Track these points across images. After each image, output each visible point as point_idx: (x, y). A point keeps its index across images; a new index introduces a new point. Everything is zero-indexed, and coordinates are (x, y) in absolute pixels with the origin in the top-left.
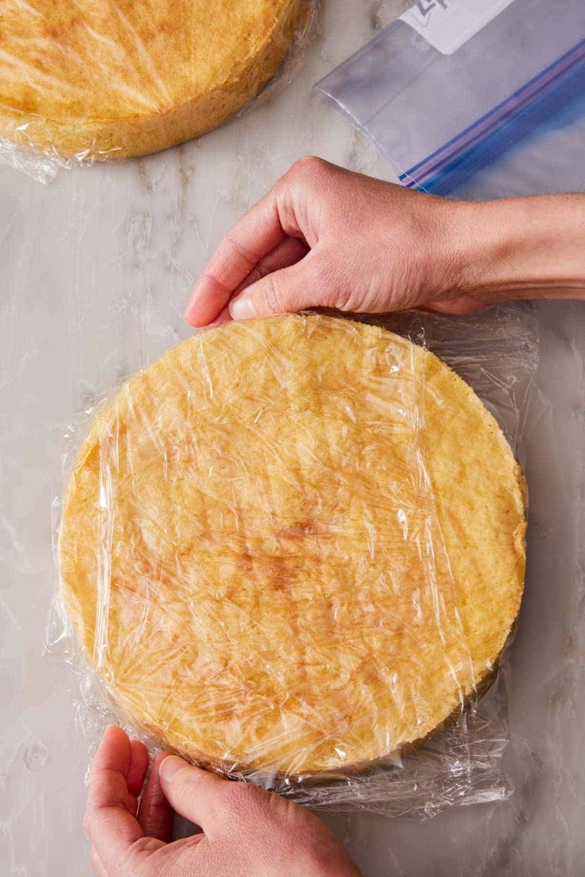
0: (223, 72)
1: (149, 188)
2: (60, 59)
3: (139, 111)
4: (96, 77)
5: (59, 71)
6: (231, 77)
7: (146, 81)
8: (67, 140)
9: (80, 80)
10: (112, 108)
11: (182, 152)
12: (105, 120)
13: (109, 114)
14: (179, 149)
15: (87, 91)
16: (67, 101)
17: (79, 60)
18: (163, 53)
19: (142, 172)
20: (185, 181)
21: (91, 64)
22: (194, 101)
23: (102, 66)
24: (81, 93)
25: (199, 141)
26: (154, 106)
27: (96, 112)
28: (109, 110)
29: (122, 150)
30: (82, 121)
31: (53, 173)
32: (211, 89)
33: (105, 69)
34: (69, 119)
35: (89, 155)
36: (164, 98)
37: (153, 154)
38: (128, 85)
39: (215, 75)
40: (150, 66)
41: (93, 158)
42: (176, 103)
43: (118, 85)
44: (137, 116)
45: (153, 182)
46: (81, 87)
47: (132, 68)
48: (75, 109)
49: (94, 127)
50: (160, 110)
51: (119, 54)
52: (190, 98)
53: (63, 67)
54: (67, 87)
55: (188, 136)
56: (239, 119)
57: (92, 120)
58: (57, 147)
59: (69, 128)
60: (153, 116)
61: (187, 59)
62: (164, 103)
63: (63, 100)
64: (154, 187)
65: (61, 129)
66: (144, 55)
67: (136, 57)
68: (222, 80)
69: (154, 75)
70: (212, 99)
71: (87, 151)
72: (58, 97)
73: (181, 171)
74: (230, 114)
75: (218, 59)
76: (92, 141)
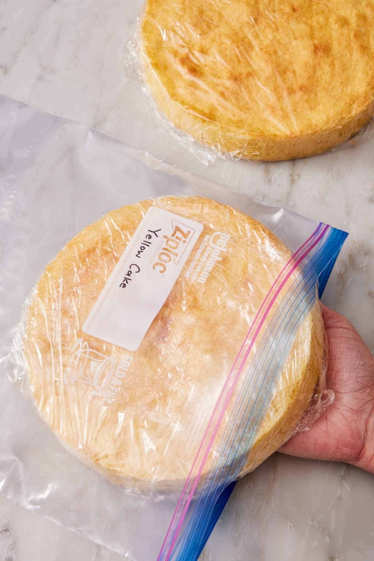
0: (333, 121)
1: (270, 181)
2: (236, 94)
3: (278, 133)
4: (255, 108)
5: (234, 100)
6: (337, 125)
7: (285, 117)
8: (228, 142)
9: (246, 109)
10: (261, 128)
11: (294, 164)
12: (256, 134)
13: (258, 131)
14: (292, 162)
15: (248, 115)
16: (236, 119)
17: (247, 98)
18: (298, 103)
19: (267, 172)
20: (293, 181)
21: (253, 100)
22: (312, 134)
23: (260, 103)
24: (244, 116)
25: (306, 160)
26: (288, 133)
27: (251, 128)
28: (259, 129)
29: (259, 155)
30: (242, 131)
31: (213, 160)
32: (323, 129)
33: (262, 105)
34: (234, 129)
35: (239, 153)
36: (294, 128)
37: (277, 161)
38: (274, 117)
39: (328, 122)
40: (289, 108)
41: (240, 156)
42: (301, 133)
43: (267, 115)
44: (276, 135)
45: (273, 178)
46: (245, 112)
47: (278, 108)
48: (240, 124)
49: (248, 137)
50: (290, 135)
51: (272, 98)
52: (310, 132)
53: (237, 99)
54: (237, 111)
55: (300, 156)
56: (332, 152)
57: (248, 132)
58: (221, 144)
59: (232, 134)
60: (285, 138)
61: (312, 109)
62: (294, 131)
63: (233, 118)
64: (273, 181)
65: (228, 134)
66: (287, 101)
67: (282, 102)
68: (332, 125)
69: (291, 115)
70: (322, 135)
71: (238, 151)
72: (230, 115)
73: (292, 175)
74: (328, 148)
75: (332, 113)
76: (244, 146)
